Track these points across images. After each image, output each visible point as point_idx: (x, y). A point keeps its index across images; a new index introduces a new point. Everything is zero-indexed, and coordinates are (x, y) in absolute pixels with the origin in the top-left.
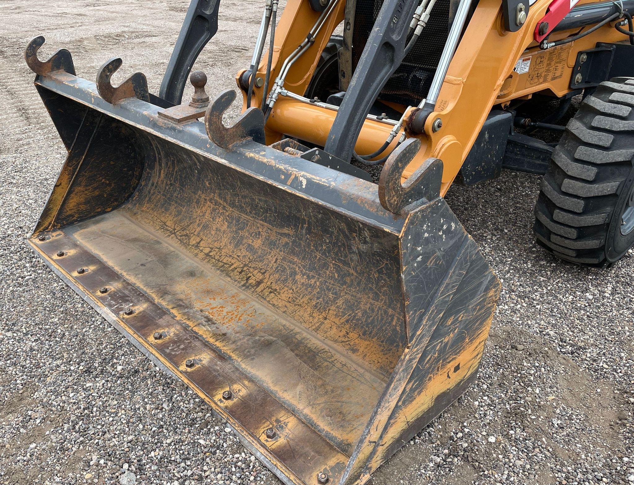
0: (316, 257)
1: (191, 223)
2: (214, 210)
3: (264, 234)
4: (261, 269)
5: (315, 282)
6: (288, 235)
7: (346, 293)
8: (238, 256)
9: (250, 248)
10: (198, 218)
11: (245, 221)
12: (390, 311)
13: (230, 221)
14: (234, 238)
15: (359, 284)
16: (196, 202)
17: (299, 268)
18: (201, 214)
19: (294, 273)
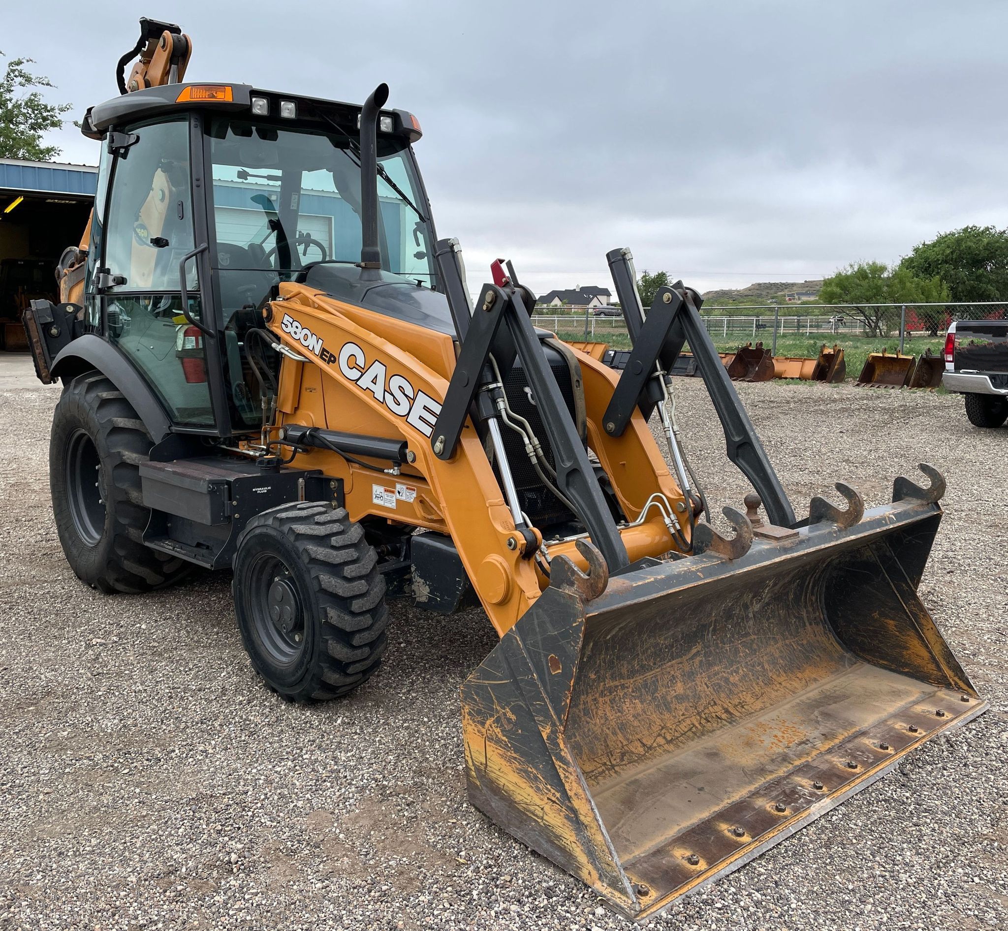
0: (727, 650)
1: (605, 741)
2: (612, 701)
3: (678, 674)
4: (709, 703)
5: (743, 671)
6: (696, 655)
7: (762, 657)
8: (683, 715)
9: (680, 698)
10: (605, 729)
11: (654, 679)
12: (787, 642)
13: (638, 694)
14: (658, 706)
15: (762, 642)
16: (585, 715)
17: (724, 672)
18: (602, 721)
19: (727, 680)
